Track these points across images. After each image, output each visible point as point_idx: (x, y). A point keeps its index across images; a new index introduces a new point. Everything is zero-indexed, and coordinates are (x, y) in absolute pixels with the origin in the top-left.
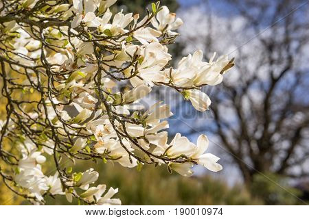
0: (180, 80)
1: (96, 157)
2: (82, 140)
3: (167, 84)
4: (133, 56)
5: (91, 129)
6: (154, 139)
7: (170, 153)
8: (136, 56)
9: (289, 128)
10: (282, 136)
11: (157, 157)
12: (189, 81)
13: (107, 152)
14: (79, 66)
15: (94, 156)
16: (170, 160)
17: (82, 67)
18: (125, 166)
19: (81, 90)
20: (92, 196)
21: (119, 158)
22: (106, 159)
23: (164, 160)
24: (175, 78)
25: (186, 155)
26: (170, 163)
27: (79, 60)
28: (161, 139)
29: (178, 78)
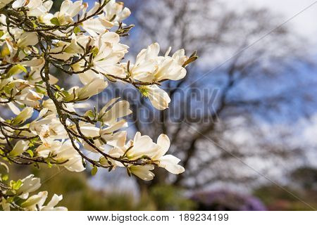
0: (139, 75)
1: (39, 161)
2: (23, 142)
3: (124, 80)
4: (85, 48)
5: (35, 130)
6: (111, 139)
7: (130, 154)
8: (89, 48)
9: (184, 140)
10: (178, 148)
11: (116, 159)
12: (150, 75)
13: (52, 156)
14: (21, 59)
15: (36, 161)
16: (130, 162)
17: (24, 60)
18: (72, 170)
19: (23, 86)
20: (35, 205)
21: (66, 162)
22: (51, 163)
23: (123, 162)
24: (133, 73)
25: (148, 155)
26: (130, 165)
27: (21, 52)
28: (120, 139)
29: (137, 72)
